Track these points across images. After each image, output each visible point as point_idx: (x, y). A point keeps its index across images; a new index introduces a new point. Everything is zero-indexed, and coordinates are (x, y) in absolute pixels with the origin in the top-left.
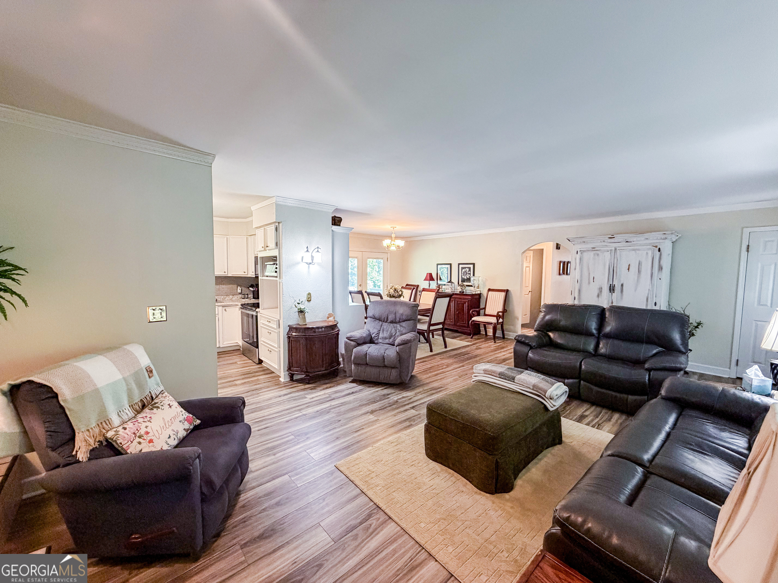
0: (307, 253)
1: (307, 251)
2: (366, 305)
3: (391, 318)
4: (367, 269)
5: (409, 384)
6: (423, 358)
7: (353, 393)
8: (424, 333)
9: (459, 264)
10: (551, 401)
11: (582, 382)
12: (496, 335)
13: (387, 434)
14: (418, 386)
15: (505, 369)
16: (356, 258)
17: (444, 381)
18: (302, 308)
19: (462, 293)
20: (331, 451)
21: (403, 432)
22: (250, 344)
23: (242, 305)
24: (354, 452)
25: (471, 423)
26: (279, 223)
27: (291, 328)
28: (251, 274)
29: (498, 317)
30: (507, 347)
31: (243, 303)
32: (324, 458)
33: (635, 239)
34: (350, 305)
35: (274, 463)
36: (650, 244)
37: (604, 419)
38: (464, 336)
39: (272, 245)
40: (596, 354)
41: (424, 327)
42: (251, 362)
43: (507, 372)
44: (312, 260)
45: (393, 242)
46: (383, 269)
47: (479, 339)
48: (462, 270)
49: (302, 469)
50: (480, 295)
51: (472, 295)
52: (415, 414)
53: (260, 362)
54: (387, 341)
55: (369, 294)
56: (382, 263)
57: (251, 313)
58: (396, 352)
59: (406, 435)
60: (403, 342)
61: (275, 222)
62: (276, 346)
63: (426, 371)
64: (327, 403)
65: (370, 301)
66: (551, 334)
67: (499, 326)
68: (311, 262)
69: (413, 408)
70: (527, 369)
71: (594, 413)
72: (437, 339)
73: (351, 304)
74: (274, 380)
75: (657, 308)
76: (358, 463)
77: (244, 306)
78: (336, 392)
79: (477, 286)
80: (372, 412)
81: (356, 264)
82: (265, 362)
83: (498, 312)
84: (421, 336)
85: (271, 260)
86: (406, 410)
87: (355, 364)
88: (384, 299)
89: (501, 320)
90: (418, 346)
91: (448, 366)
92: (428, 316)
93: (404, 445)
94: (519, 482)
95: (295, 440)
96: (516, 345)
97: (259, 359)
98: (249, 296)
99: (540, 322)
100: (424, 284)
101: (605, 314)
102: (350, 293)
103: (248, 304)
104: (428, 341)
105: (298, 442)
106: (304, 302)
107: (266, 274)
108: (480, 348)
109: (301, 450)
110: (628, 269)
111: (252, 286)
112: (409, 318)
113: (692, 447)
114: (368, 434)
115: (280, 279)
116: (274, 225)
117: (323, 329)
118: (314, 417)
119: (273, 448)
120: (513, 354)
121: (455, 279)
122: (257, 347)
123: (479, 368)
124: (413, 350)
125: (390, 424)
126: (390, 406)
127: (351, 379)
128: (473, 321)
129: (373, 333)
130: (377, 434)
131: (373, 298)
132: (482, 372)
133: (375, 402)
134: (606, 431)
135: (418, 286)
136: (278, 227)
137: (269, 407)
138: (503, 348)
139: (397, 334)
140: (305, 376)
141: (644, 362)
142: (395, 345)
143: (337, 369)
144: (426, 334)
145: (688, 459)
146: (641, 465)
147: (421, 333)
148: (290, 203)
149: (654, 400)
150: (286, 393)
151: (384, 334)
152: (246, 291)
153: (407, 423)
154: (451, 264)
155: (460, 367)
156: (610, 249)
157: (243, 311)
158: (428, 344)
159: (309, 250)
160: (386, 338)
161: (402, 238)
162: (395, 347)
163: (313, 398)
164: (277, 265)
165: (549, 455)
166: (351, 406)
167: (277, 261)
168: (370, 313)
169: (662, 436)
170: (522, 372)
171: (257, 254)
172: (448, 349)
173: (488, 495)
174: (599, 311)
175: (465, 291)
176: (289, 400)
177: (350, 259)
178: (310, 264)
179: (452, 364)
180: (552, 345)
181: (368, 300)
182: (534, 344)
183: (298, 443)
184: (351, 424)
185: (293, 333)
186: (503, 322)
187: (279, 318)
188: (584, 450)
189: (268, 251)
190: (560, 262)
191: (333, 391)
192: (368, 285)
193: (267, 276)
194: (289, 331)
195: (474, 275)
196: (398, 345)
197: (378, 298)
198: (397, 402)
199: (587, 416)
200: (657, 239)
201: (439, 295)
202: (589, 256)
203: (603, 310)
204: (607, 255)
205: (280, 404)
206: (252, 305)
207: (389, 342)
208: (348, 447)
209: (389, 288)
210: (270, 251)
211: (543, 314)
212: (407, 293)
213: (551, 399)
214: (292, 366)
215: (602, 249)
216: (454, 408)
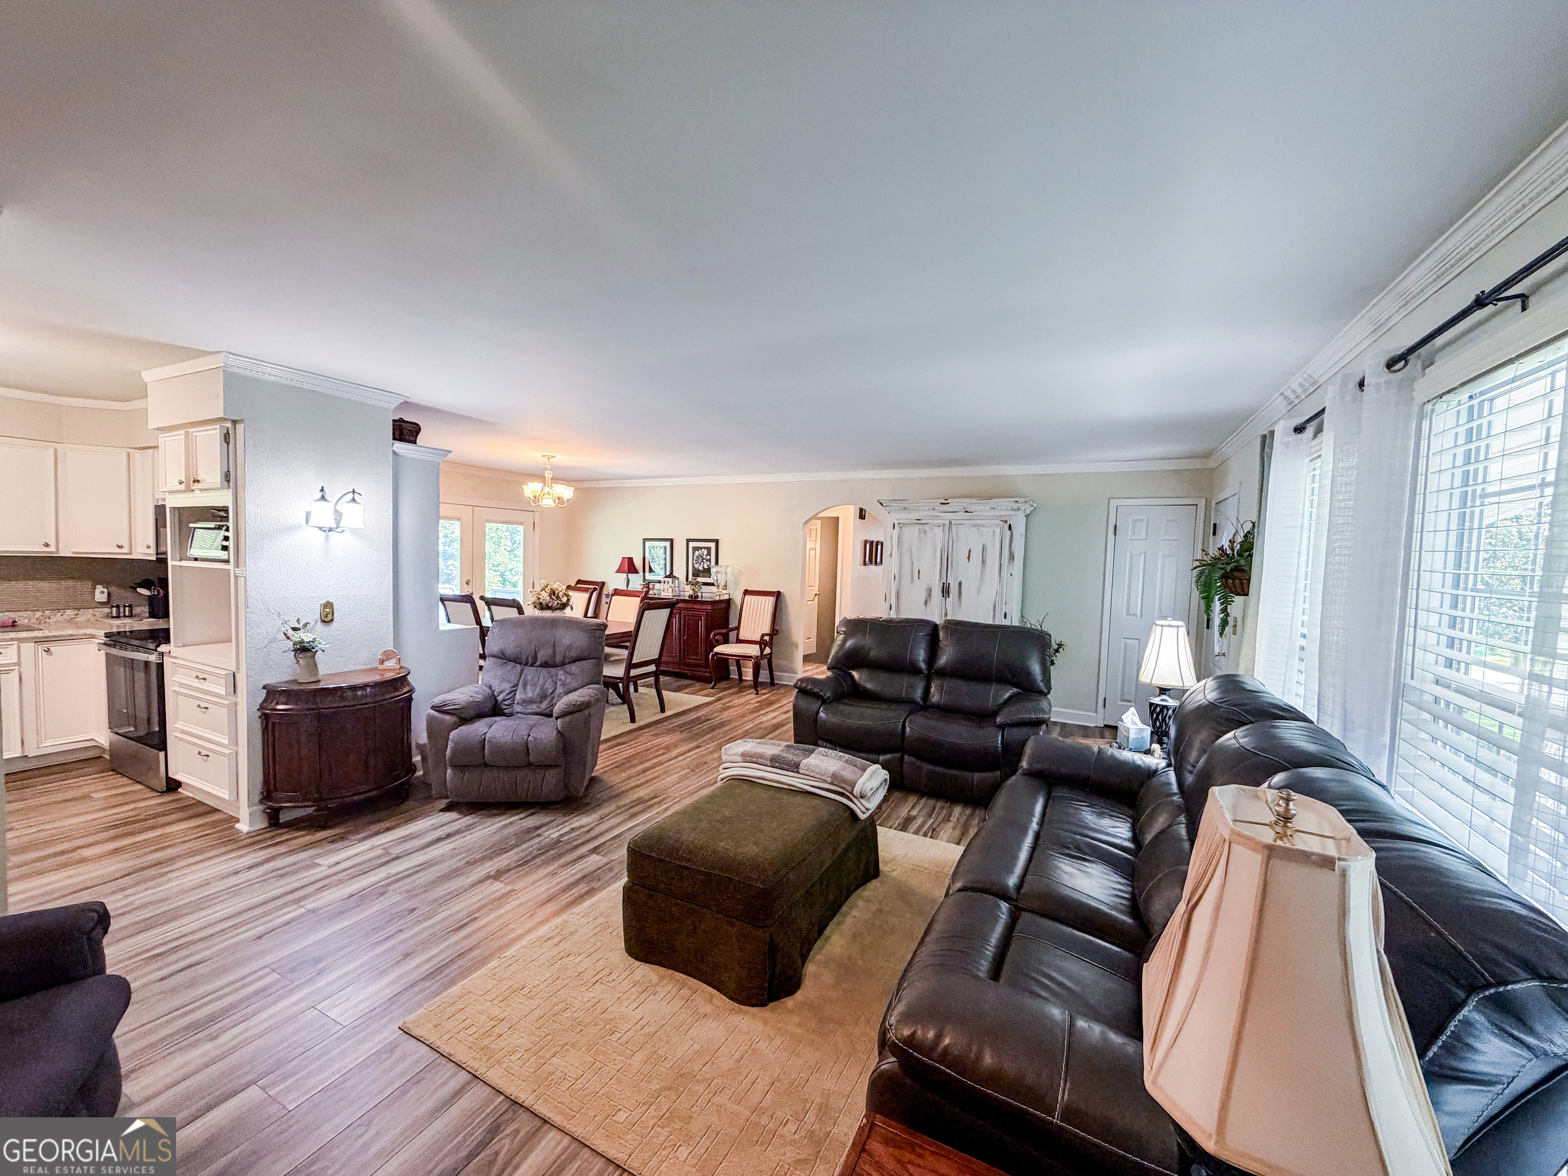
0: (323, 503)
1: (323, 498)
2: (482, 628)
3: (542, 656)
4: (485, 545)
5: (585, 796)
6: (615, 737)
7: (449, 836)
8: (617, 684)
9: (688, 541)
10: (863, 801)
11: (906, 756)
12: (760, 680)
13: (537, 918)
14: (605, 801)
15: (781, 748)
16: (459, 519)
17: (659, 784)
18: (306, 640)
19: (694, 599)
20: (388, 993)
21: (574, 910)
22: (138, 740)
23: (107, 635)
24: (453, 982)
25: (720, 869)
26: (234, 422)
27: (272, 693)
28: (144, 550)
29: (762, 643)
30: (779, 700)
31: (115, 630)
32: (368, 1016)
33: (977, 508)
34: (441, 628)
35: (213, 1062)
36: (998, 517)
37: (941, 818)
38: (698, 685)
39: (211, 475)
40: (925, 706)
41: (618, 671)
42: (140, 790)
43: (785, 755)
44: (338, 522)
45: (547, 490)
46: (524, 547)
47: (729, 688)
48: (694, 553)
49: (303, 1060)
50: (728, 602)
51: (714, 603)
52: (600, 864)
53: (173, 786)
54: (534, 708)
55: (490, 603)
56: (522, 534)
57: (141, 656)
58: (555, 732)
59: (580, 916)
60: (572, 707)
61: (223, 419)
62: (226, 742)
63: (621, 766)
64: (381, 869)
65: (492, 620)
66: (855, 674)
67: (764, 662)
68: (334, 526)
69: (595, 850)
70: (817, 745)
71: (924, 812)
72: (645, 694)
73: (444, 625)
74: (218, 832)
75: (1006, 622)
76: (462, 1006)
77: (114, 639)
78: (404, 839)
79: (723, 584)
80: (497, 875)
81: (457, 533)
82: (188, 784)
83: (763, 636)
84: (611, 691)
85: (210, 515)
86: (581, 857)
87: (454, 766)
88: (526, 614)
89: (767, 651)
90: (606, 711)
91: (668, 749)
92: (626, 648)
93: (575, 938)
94: (811, 968)
95: (280, 985)
96: (796, 698)
97: (168, 778)
98: (137, 610)
99: (837, 653)
100: (617, 581)
101: (938, 635)
102: (443, 600)
103: (131, 632)
104: (625, 699)
105: (291, 987)
106: (312, 625)
107: (194, 552)
108: (730, 707)
109: (302, 1005)
110: (969, 558)
111: (146, 584)
112: (585, 654)
113: (1068, 851)
114: (490, 928)
115: (237, 565)
116: (218, 426)
117: (369, 689)
118: (342, 913)
119: (212, 1019)
120: (791, 714)
121: (680, 571)
122: (163, 746)
123: (732, 751)
124: (593, 724)
125: (544, 896)
126: (542, 854)
127: (443, 803)
128: (717, 654)
129: (502, 692)
130: (512, 926)
131: (501, 613)
132: (739, 759)
133: (505, 850)
134: (945, 838)
135: (603, 584)
136: (230, 432)
137: (197, 906)
138: (771, 703)
139: (557, 692)
140: (314, 811)
141: (995, 713)
142: (555, 715)
143: (408, 783)
144: (621, 685)
145: (1066, 873)
146: (1005, 897)
147: (610, 683)
148: (270, 374)
149: (1014, 778)
150: (254, 861)
151: (525, 693)
152: (123, 596)
153: (582, 888)
154: (672, 540)
155: (690, 751)
156: (943, 522)
157: (115, 651)
158: (626, 706)
159: (327, 497)
160: (531, 701)
161: (567, 481)
162: (553, 719)
163: (338, 863)
164: (227, 530)
165: (860, 903)
166: (443, 868)
167: (228, 521)
168: (493, 645)
169: (1029, 840)
170: (812, 752)
171: (164, 500)
172: (668, 713)
173: (754, 1010)
174: (928, 630)
175: (699, 594)
176: (264, 880)
177: (441, 521)
178: (330, 530)
179: (676, 746)
180: (857, 694)
181: (487, 614)
182: (828, 695)
183: (291, 992)
184: (445, 914)
185: (277, 704)
186: (770, 654)
187: (234, 669)
188: (914, 882)
189: (197, 493)
190: (866, 542)
191: (394, 838)
192: (487, 581)
193: (196, 559)
194: (265, 700)
195: (717, 563)
196: (563, 715)
197: (512, 613)
198: (559, 841)
199: (915, 818)
200: (1007, 510)
201: (649, 603)
202: (911, 533)
203: (935, 627)
204: (938, 532)
205: (237, 894)
206: (148, 634)
207: (539, 710)
208: (438, 970)
209: (538, 588)
210: (205, 494)
211: (841, 637)
212: (579, 601)
213: (862, 797)
214: (275, 787)
215: (930, 522)
216: (686, 843)
